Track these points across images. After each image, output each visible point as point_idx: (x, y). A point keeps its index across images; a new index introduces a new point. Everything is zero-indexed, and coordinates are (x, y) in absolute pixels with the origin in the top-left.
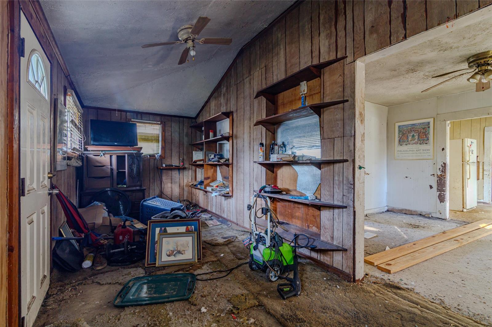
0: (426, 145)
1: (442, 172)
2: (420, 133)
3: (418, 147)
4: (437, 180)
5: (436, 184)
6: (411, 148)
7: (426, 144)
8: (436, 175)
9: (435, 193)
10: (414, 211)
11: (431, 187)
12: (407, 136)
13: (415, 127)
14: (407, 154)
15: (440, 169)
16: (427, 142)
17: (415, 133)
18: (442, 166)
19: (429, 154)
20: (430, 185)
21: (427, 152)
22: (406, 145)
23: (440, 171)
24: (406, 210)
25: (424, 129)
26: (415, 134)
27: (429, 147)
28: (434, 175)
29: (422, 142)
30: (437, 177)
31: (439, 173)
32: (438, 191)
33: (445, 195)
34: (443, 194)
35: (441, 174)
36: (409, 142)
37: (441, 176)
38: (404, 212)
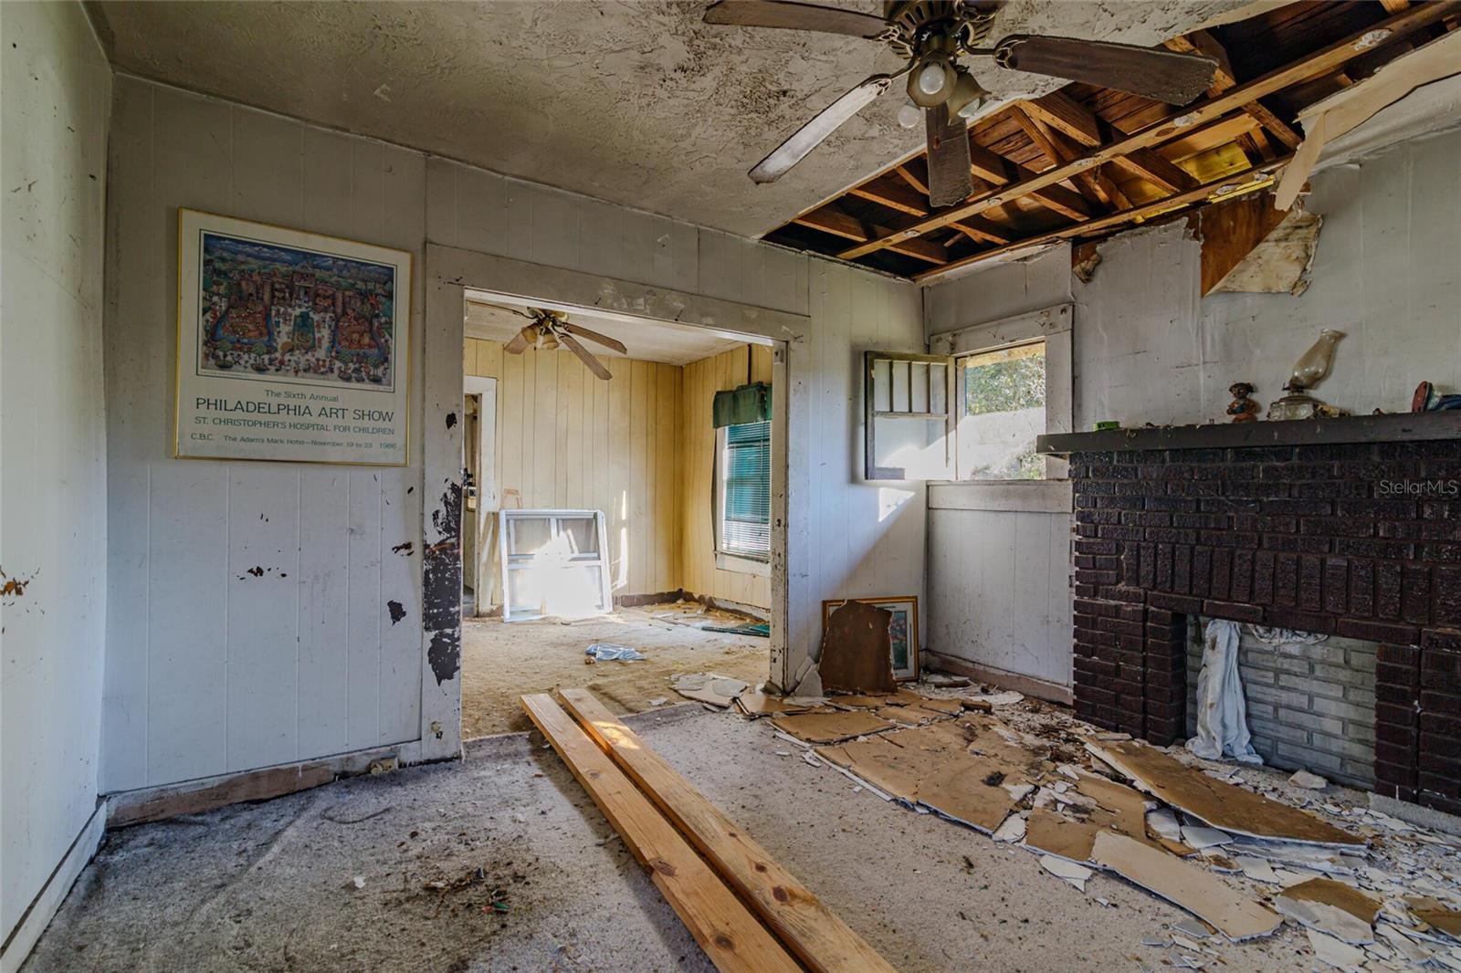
0: (376, 387)
1: (448, 529)
2: (345, 313)
3: (330, 393)
4: (427, 573)
5: (420, 590)
6: (288, 395)
7: (377, 380)
8: (417, 548)
9: (414, 635)
10: (305, 769)
11: (397, 611)
12: (267, 317)
13: (318, 273)
14: (267, 424)
15: (436, 515)
16: (379, 372)
17: (316, 311)
18: (447, 503)
19: (389, 439)
20: (391, 604)
21: (381, 424)
22: (260, 369)
23: (436, 525)
24: (255, 776)
25: (364, 295)
26: (316, 317)
27: (391, 399)
28: (407, 546)
29: (352, 366)
30: (426, 558)
31: (434, 537)
32: (427, 629)
33: (458, 639)
34: (450, 636)
35: (442, 542)
36: (278, 355)
37: (443, 551)
38: (241, 795)
